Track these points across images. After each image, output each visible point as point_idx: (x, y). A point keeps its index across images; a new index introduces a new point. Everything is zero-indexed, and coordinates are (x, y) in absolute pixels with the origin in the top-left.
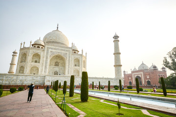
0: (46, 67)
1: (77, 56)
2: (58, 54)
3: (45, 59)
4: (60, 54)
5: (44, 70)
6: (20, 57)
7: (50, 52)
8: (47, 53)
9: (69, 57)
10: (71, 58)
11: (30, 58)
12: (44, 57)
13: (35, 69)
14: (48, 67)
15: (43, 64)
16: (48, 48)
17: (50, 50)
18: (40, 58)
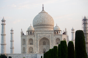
0: (37, 47)
1: (58, 37)
2: (44, 37)
3: (36, 42)
4: (45, 37)
5: (36, 49)
6: (22, 42)
7: (38, 36)
8: (37, 37)
9: (52, 38)
10: (53, 39)
11: (27, 42)
12: (35, 41)
13: (31, 49)
14: (38, 47)
15: (35, 45)
16: (37, 34)
17: (38, 35)
18: (33, 41)
